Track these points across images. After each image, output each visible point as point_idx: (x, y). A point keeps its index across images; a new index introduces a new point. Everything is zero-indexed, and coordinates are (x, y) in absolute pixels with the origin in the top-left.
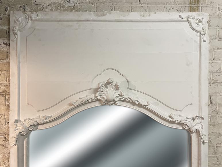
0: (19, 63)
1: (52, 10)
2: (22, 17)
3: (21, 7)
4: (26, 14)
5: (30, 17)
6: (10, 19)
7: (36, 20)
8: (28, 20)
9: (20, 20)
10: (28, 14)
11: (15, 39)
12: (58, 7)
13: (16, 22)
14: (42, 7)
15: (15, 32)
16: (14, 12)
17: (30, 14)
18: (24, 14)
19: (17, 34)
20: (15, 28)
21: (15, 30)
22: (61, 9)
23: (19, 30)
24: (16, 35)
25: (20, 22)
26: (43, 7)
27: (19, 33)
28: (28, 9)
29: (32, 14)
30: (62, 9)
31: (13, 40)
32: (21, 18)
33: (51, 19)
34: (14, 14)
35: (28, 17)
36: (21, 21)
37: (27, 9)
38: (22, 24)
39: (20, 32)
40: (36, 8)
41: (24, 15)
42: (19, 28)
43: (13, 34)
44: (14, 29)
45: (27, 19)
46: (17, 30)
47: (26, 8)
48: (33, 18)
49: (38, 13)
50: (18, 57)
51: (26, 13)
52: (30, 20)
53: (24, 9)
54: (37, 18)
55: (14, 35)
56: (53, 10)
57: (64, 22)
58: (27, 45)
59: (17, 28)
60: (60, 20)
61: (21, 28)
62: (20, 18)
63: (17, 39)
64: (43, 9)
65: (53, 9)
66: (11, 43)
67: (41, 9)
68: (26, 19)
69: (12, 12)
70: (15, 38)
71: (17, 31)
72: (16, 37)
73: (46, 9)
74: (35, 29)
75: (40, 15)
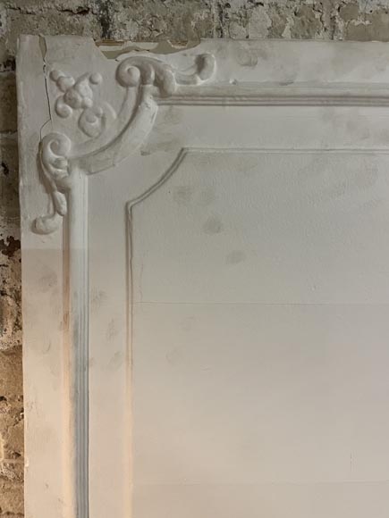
0: (81, 368)
1: (275, 32)
2: (99, 78)
3: (83, 11)
4: (120, 53)
5: (153, 75)
6: (21, 85)
7: (192, 98)
8: (140, 99)
9: (86, 93)
10: (133, 54)
11: (58, 216)
12: (317, 15)
13: (60, 106)
14: (217, 16)
15: (55, 175)
16: (43, 42)
17: (149, 55)
18: (111, 55)
19: (66, 191)
20: (56, 149)
21: (57, 164)
22: (334, 27)
23: (84, 163)
24: (60, 196)
25: (84, 107)
26: (228, 11)
27: (80, 183)
28: (129, 24)
29: (162, 57)
30: (341, 24)
31: (40, 225)
32: (92, 81)
33: (287, 90)
34: (44, 50)
35: (137, 74)
36: (89, 102)
37: (124, 25)
38: (97, 122)
39: (90, 173)
40: (177, 20)
41: (113, 64)
42: (78, 146)
43: (40, 188)
44: (51, 155)
45: (133, 91)
46: (65, 164)
47: (119, 17)
48: (175, 87)
49: (200, 49)
50: (76, 333)
51: (126, 51)
52: (155, 96)
53: (105, 23)
54: (200, 82)
55: (49, 190)
56: (287, 33)
57: (365, 111)
58: (129, 264)
59: (68, 146)
60: (344, 99)
61: (94, 149)
62: (85, 84)
63: (68, 219)
64: (219, 29)
65: (284, 27)
66: (28, 240)
67: (211, 26)
68: (123, 90)
69: (28, 38)
70: (57, 210)
71: (69, 171)
72: (64, 208)
73: (237, 27)
74: (182, 155)
75: (214, 64)
